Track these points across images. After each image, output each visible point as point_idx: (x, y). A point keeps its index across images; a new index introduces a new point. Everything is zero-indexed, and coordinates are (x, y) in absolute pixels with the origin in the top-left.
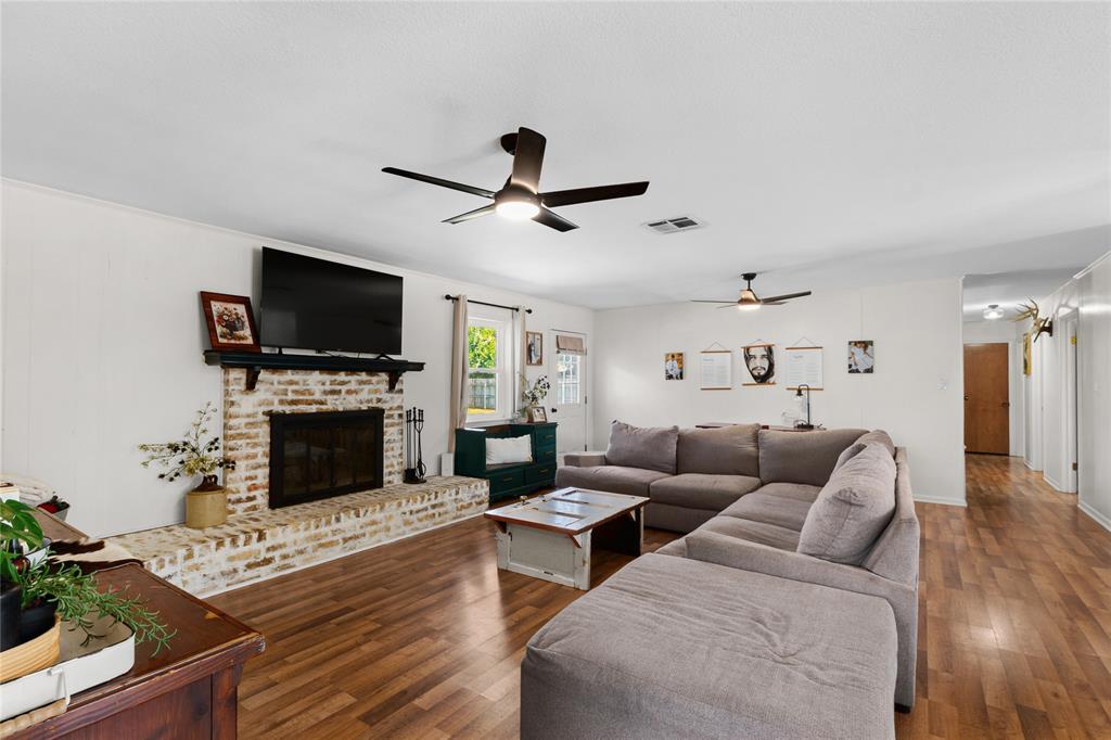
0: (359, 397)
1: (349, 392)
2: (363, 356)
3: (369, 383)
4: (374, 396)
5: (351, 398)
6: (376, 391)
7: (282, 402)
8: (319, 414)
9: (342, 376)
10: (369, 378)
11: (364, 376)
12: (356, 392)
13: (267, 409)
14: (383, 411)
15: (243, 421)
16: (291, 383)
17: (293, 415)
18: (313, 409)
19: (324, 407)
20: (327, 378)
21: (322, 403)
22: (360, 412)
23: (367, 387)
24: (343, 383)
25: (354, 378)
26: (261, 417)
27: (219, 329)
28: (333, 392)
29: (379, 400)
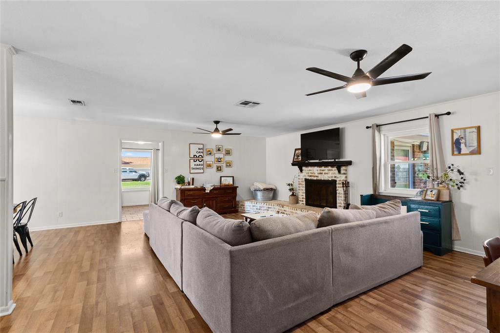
0: (329, 175)
1: (325, 173)
2: (329, 161)
3: (332, 170)
4: (334, 175)
5: (326, 175)
6: (334, 173)
7: (308, 176)
8: (317, 180)
9: (323, 168)
10: (332, 168)
11: (330, 168)
12: (327, 173)
13: (305, 177)
14: (336, 181)
15: (301, 180)
16: (310, 170)
17: (310, 180)
18: (315, 178)
19: (318, 178)
20: (319, 169)
21: (317, 177)
22: (328, 181)
23: (331, 172)
24: (323, 170)
25: (326, 169)
26: (304, 180)
27: (295, 157)
28: (320, 173)
29: (335, 177)
